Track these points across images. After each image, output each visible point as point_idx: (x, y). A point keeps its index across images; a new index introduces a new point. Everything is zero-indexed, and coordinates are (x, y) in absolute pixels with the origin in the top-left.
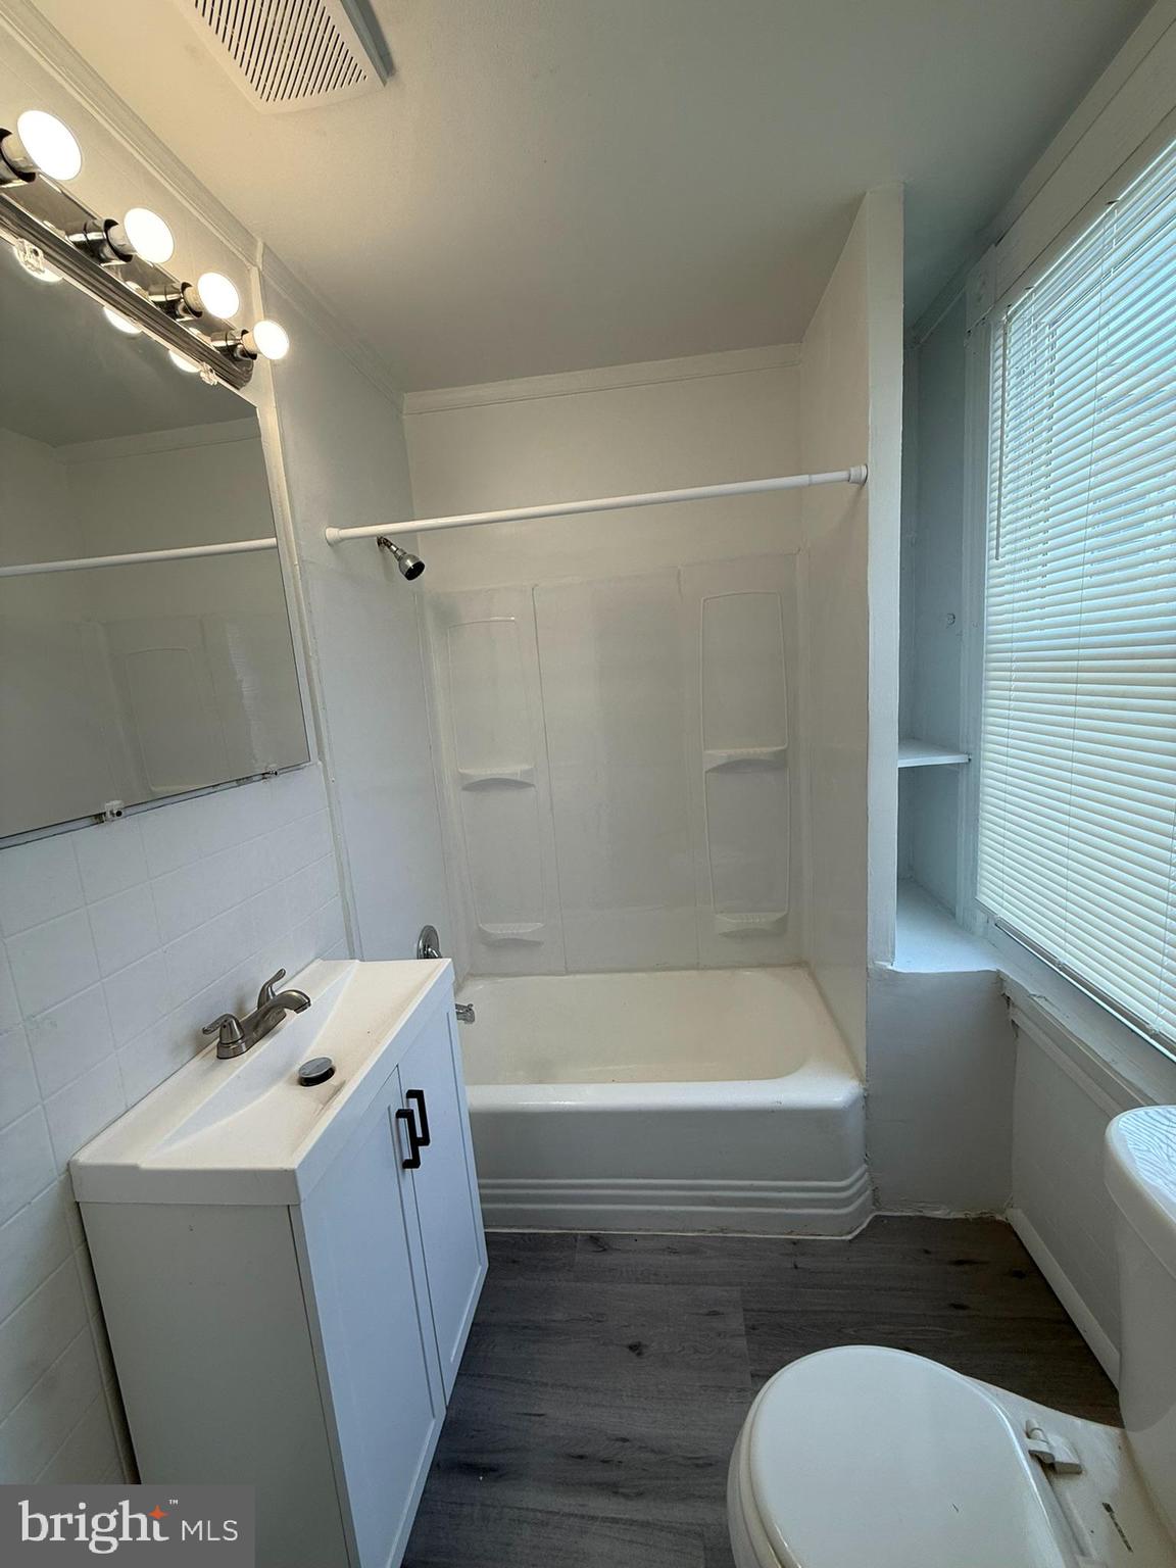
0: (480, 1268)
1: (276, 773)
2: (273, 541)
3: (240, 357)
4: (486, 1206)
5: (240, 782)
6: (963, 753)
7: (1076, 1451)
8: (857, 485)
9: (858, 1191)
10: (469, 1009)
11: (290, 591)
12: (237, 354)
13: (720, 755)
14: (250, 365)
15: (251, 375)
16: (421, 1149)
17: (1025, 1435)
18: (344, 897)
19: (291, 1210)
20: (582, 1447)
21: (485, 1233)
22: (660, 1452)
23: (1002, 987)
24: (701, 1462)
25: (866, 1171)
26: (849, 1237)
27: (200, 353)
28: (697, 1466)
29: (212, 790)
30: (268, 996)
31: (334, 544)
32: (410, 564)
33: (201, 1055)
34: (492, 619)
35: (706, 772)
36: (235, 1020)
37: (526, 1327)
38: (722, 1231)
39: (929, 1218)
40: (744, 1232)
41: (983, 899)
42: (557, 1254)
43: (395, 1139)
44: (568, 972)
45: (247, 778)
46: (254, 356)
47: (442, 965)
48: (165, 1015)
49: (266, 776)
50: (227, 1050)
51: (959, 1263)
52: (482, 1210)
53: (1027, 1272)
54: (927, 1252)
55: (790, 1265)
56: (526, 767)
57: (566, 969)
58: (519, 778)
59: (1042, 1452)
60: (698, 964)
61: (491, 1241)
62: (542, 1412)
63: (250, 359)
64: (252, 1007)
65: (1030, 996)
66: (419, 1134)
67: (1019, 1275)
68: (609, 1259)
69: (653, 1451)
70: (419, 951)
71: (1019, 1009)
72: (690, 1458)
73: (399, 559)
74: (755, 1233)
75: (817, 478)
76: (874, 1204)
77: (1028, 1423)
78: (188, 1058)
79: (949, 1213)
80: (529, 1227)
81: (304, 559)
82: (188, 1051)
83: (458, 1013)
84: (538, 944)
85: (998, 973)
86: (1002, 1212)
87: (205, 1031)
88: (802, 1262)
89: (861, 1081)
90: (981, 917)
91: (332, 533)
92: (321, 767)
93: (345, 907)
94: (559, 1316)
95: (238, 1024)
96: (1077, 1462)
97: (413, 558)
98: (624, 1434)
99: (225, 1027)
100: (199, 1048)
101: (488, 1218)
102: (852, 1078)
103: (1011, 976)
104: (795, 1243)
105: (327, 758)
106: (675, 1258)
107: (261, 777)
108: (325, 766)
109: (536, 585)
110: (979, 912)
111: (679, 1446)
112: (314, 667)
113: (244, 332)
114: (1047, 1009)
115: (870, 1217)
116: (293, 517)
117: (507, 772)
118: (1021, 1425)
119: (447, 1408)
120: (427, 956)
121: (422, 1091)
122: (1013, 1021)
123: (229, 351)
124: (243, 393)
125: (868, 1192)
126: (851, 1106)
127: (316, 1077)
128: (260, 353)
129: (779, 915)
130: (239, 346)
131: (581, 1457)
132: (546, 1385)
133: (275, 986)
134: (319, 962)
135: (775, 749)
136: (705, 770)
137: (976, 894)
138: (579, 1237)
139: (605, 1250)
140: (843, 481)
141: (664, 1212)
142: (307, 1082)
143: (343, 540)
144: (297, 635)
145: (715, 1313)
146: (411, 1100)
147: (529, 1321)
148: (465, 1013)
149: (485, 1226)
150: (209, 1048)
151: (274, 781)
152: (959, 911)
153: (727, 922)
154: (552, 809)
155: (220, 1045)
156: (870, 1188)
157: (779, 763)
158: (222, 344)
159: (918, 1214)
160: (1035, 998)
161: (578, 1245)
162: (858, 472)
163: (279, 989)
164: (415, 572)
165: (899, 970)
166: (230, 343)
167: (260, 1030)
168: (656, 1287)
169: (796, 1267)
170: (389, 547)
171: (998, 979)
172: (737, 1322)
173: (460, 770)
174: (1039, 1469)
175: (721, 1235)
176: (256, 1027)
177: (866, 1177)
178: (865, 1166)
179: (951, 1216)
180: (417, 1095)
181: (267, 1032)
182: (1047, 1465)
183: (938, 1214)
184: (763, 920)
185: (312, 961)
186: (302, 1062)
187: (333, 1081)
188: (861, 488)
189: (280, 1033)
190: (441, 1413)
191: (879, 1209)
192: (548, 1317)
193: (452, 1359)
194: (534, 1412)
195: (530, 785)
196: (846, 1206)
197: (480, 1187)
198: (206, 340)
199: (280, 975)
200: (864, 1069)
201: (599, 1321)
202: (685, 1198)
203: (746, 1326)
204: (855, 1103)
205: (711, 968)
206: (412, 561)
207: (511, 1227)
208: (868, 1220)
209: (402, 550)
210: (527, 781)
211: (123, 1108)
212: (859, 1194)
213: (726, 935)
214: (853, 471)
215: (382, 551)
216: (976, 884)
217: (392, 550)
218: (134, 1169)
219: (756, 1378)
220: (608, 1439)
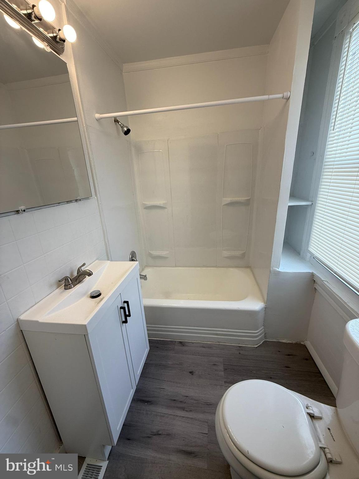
0: (147, 349)
1: (80, 200)
2: (75, 119)
3: (59, 41)
4: (149, 332)
5: (68, 202)
6: (310, 201)
7: (321, 413)
8: (285, 100)
9: (261, 333)
10: (145, 276)
11: (83, 137)
12: (58, 40)
13: (228, 200)
14: (63, 45)
15: (64, 50)
16: (128, 318)
17: (306, 408)
18: (105, 241)
19: (86, 336)
20: (175, 398)
21: (149, 339)
22: (197, 400)
23: (313, 277)
24: (208, 404)
25: (263, 328)
26: (256, 346)
27: (44, 38)
28: (207, 404)
29: (58, 204)
30: (80, 271)
31: (98, 120)
32: (126, 129)
33: (59, 288)
34: (154, 151)
35: (223, 205)
36: (69, 278)
37: (160, 365)
38: (219, 342)
39: (281, 342)
40: (225, 343)
41: (310, 249)
42: (170, 346)
43: (120, 315)
44: (176, 266)
45: (70, 201)
46: (64, 41)
47: (135, 263)
48: (46, 276)
49: (77, 201)
50: (67, 287)
51: (289, 355)
52: (148, 333)
53: (309, 359)
54: (279, 351)
55: (238, 353)
56: (164, 202)
57: (176, 265)
58: (162, 205)
59: (310, 413)
60: (216, 265)
61: (150, 341)
62: (164, 388)
63: (62, 42)
64: (75, 274)
65: (322, 281)
66: (127, 313)
67: (307, 359)
68: (185, 348)
69: (195, 400)
70: (130, 258)
71: (318, 284)
72: (205, 402)
73: (122, 127)
74: (228, 343)
75: (271, 97)
76: (265, 338)
77: (307, 404)
78: (55, 289)
79: (287, 341)
80: (162, 338)
81: (88, 125)
82: (55, 287)
83: (140, 277)
84: (167, 258)
85: (312, 273)
86: (303, 342)
87: (59, 281)
88: (242, 352)
89: (265, 303)
90: (309, 255)
91: (97, 116)
92: (96, 199)
93: (106, 244)
94: (170, 363)
95: (70, 279)
96: (321, 416)
97: (127, 127)
98: (187, 395)
99: (66, 280)
100: (59, 286)
101: (149, 335)
102: (262, 302)
103: (317, 274)
104: (240, 347)
105: (98, 195)
106: (203, 349)
107: (75, 201)
108: (97, 199)
109: (169, 139)
110: (308, 253)
111: (202, 399)
112: (92, 164)
113: (59, 30)
114: (327, 285)
115: (263, 341)
116: (83, 108)
117: (158, 203)
118: (305, 405)
119: (136, 386)
120: (133, 260)
121: (128, 301)
122: (315, 288)
123: (55, 38)
124: (62, 57)
125: (263, 334)
126: (260, 310)
127: (96, 296)
128: (66, 39)
129: (243, 252)
130: (58, 36)
131: (174, 400)
132: (165, 381)
133: (82, 268)
134: (97, 261)
135: (246, 198)
136: (222, 205)
137: (308, 248)
138: (176, 342)
139: (184, 346)
140: (281, 98)
141: (202, 336)
142: (93, 297)
143: (101, 118)
144: (86, 153)
145: (215, 365)
146: (125, 304)
147: (161, 363)
148: (144, 277)
149: (148, 337)
150: (62, 286)
151: (80, 202)
152: (301, 253)
153: (226, 253)
154: (172, 216)
155: (65, 285)
156: (264, 333)
157: (247, 203)
158: (52, 35)
159: (278, 341)
160: (324, 281)
161: (176, 344)
162: (286, 94)
163: (83, 269)
164: (127, 132)
165: (281, 271)
166: (55, 35)
167: (78, 281)
168: (199, 357)
169: (240, 353)
170: (118, 123)
171: (312, 275)
172: (221, 367)
173: (144, 202)
174: (310, 418)
175: (218, 343)
176: (76, 280)
177: (263, 330)
178: (263, 327)
179: (287, 342)
180: (127, 302)
181: (80, 282)
182: (312, 416)
183: (284, 341)
184: (238, 253)
185: (95, 260)
186: (92, 291)
187: (101, 297)
188: (287, 101)
189: (84, 282)
190: (135, 388)
191: (266, 339)
192: (167, 363)
193: (138, 374)
194: (162, 388)
195: (166, 208)
196: (256, 338)
197: (147, 327)
198: (45, 33)
199: (84, 265)
200: (266, 300)
201: (181, 365)
202: (208, 333)
203: (224, 369)
204: (262, 309)
205: (220, 267)
206: (126, 128)
207: (157, 338)
208: (262, 342)
209: (123, 124)
210: (164, 206)
211: (34, 303)
212: (260, 335)
213: (226, 257)
214: (285, 94)
215: (116, 124)
216: (309, 245)
217: (119, 124)
218: (37, 322)
219: (226, 383)
220: (183, 396)
